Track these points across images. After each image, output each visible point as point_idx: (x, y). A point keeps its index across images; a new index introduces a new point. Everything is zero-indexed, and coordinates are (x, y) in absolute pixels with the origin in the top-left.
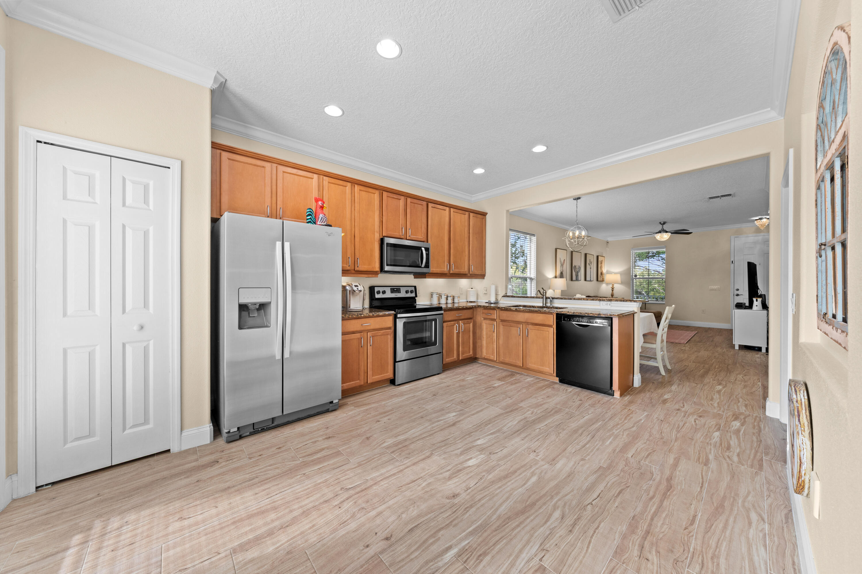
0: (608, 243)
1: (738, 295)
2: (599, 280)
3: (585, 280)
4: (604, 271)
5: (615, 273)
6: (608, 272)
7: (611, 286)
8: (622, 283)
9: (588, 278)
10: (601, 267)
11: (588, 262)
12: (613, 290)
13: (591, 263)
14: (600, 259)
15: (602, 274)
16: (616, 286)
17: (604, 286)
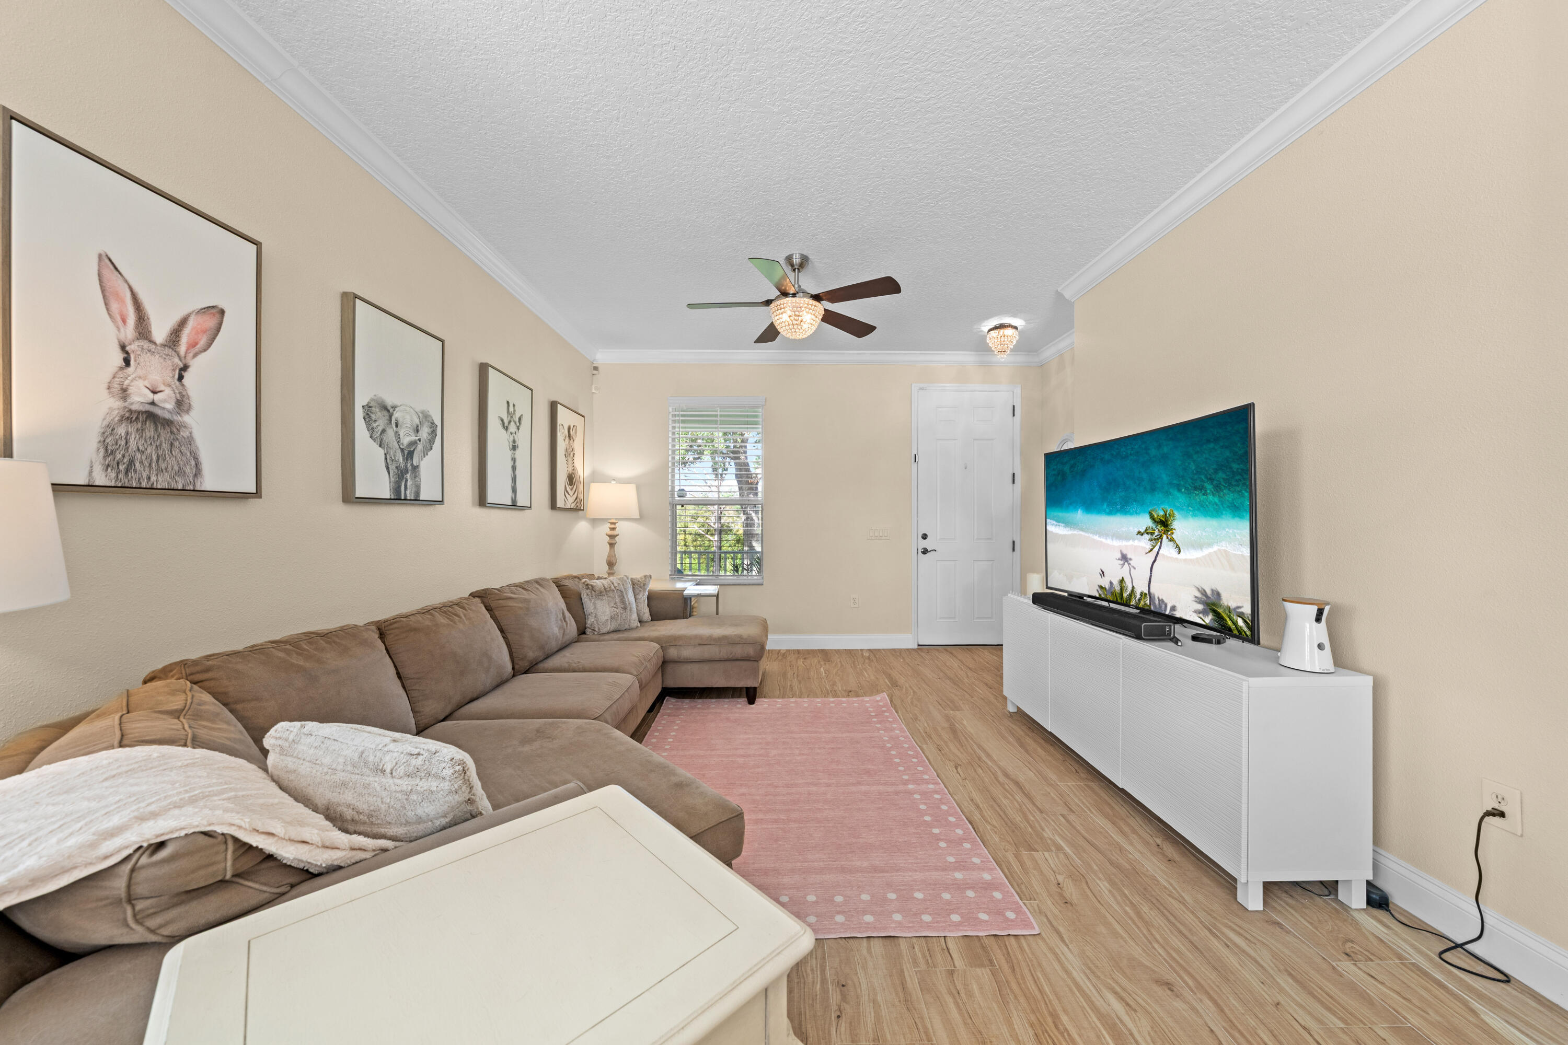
0: (596, 368)
1: (925, 552)
2: (560, 504)
3: (482, 501)
4: (583, 471)
5: (620, 481)
6: (597, 477)
7: (605, 528)
8: (642, 518)
9: (498, 491)
10: (570, 453)
11: (495, 411)
12: (612, 545)
13: (511, 421)
14: (564, 417)
15: (571, 479)
16: (622, 527)
17: (582, 527)
